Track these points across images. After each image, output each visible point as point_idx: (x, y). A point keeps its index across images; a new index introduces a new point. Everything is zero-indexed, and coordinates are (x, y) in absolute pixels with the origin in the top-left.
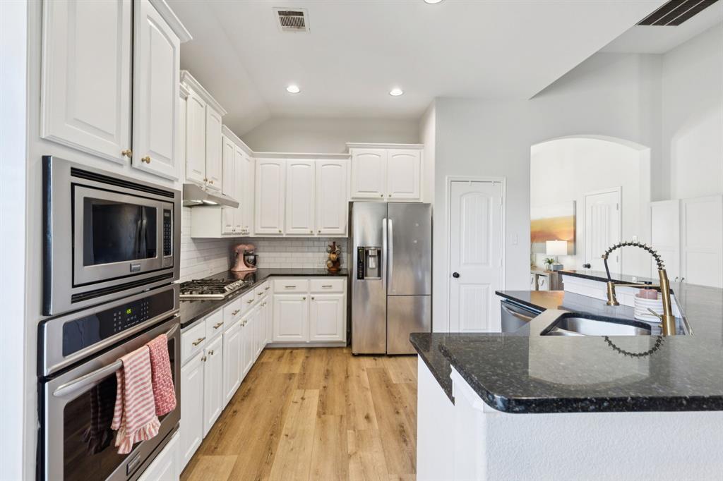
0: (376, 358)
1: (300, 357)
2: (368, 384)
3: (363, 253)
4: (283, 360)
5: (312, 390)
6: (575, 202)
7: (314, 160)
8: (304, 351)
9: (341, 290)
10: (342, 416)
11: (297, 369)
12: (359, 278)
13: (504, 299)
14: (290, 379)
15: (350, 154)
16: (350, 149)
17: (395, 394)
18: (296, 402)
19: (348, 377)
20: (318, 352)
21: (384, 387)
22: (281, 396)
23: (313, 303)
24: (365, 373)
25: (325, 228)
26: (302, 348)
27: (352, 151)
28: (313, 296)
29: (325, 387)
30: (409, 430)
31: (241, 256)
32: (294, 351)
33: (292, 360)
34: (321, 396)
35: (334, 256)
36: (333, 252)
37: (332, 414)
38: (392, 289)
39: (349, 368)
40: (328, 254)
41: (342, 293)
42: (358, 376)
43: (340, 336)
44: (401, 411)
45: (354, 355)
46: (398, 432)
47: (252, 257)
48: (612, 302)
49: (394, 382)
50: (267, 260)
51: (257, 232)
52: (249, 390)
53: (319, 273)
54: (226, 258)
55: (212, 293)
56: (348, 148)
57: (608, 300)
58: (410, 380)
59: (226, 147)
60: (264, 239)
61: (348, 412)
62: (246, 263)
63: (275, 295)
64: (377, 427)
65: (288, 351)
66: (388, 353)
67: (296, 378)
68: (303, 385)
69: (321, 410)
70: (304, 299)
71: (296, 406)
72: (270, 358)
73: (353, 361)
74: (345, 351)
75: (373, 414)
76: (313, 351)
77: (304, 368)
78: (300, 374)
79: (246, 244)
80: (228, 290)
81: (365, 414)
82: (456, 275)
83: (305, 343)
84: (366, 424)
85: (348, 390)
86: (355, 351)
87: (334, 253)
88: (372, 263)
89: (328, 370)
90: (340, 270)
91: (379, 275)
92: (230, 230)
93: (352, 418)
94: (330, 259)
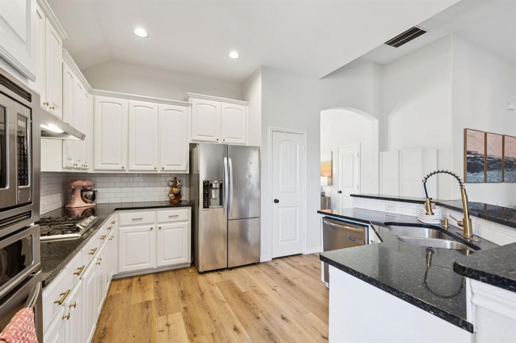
0: (220, 272)
1: (151, 283)
2: (223, 297)
3: (208, 186)
4: (134, 289)
5: (174, 314)
6: (332, 152)
7: (157, 104)
8: (152, 276)
9: (186, 219)
10: (212, 333)
11: (151, 296)
12: (204, 207)
13: (324, 216)
14: (147, 307)
15: (190, 102)
16: (190, 99)
17: (248, 301)
18: (162, 331)
19: (203, 294)
20: (166, 275)
21: (237, 296)
22: (144, 328)
23: (159, 232)
24: (216, 287)
25: (168, 165)
26: (149, 274)
27: (191, 100)
28: (159, 225)
29: (185, 308)
30: (274, 331)
31: (78, 192)
32: (142, 278)
33: (142, 288)
34: (185, 318)
35: (176, 190)
36: (175, 185)
37: (202, 334)
38: (231, 215)
39: (201, 286)
40: (169, 189)
41: (187, 221)
42: (212, 292)
43: (186, 259)
44: (260, 315)
45: (200, 273)
46: (267, 337)
47: (91, 193)
48: (430, 213)
49: (243, 291)
50: (107, 195)
51: (96, 168)
52: (105, 329)
53: (160, 205)
54: (60, 194)
55: (63, 233)
56: (189, 97)
57: (426, 212)
58: (254, 287)
59: (66, 75)
60: (103, 175)
61: (217, 329)
62: (84, 199)
63: (121, 228)
64: (248, 337)
65: (135, 279)
66: (229, 267)
67: (153, 305)
68: (163, 310)
69: (190, 333)
70: (152, 229)
71: (164, 335)
72: (118, 289)
73: (201, 278)
74: (190, 270)
75: (239, 325)
76: (161, 275)
77: (158, 293)
78: (156, 300)
79: (84, 180)
80: (81, 227)
81: (233, 327)
82: (276, 201)
83: (153, 269)
84: (238, 336)
85: (208, 306)
86: (201, 270)
87: (176, 187)
88: (214, 194)
89: (182, 292)
90: (181, 201)
91: (221, 203)
92: (71, 164)
93: (223, 333)
94: (172, 192)
